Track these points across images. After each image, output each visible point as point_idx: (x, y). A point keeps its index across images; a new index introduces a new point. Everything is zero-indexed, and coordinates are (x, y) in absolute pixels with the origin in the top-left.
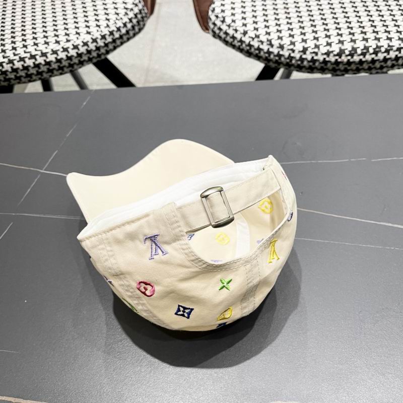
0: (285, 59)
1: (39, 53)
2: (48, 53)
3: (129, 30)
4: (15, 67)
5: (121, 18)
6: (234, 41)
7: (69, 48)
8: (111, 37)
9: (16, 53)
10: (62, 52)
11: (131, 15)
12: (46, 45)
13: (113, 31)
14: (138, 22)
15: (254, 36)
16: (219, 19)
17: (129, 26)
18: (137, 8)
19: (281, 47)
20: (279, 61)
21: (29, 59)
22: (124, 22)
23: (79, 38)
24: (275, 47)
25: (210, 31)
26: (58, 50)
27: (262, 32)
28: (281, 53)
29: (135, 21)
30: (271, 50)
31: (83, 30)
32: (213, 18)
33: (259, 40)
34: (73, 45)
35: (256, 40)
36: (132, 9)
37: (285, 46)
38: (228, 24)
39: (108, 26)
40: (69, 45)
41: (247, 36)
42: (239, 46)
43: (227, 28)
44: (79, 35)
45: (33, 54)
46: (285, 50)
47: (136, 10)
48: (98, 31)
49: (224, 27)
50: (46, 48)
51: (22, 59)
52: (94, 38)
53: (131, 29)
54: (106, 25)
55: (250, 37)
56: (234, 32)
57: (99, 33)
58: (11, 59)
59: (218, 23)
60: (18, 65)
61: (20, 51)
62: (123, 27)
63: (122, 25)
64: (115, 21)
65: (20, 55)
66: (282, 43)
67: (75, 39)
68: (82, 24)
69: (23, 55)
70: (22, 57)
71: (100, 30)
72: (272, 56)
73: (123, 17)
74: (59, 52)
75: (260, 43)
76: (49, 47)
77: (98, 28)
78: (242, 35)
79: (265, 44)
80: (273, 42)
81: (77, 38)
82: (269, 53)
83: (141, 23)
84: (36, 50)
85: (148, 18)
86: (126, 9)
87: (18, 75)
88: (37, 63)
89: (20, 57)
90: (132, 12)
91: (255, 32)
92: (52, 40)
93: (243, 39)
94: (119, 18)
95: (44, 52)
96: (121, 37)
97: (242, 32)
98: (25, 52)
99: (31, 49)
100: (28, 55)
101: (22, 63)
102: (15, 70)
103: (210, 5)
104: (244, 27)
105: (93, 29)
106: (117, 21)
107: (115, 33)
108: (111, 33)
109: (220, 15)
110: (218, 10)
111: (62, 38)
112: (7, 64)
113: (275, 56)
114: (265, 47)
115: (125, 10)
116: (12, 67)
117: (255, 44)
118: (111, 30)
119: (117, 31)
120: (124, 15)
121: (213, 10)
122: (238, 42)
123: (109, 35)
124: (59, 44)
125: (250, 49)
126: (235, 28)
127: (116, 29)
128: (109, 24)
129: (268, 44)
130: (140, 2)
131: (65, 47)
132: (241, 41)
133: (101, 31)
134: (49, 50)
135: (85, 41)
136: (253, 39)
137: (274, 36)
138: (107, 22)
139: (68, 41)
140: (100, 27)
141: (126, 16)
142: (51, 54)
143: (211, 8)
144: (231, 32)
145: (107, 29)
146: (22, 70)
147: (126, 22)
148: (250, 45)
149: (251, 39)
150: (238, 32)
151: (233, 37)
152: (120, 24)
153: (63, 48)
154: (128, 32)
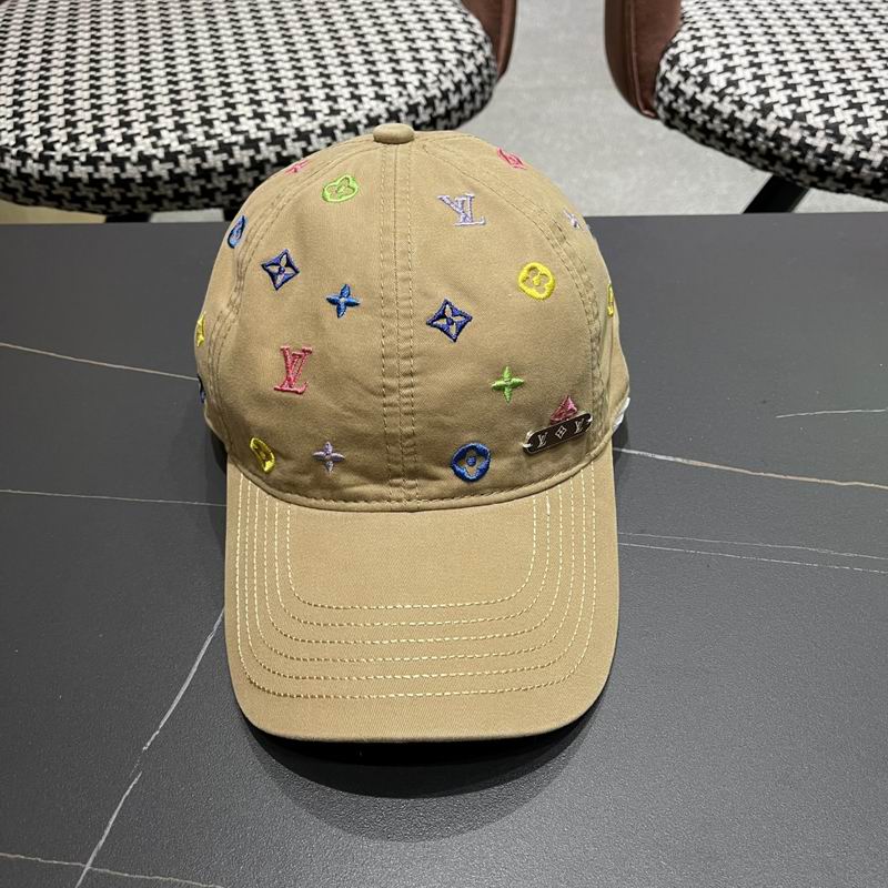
0: (873, 169)
1: (266, 135)
2: (287, 136)
3: (465, 100)
4: (205, 166)
5: (451, 72)
6: (732, 129)
7: (336, 127)
8: (429, 111)
9: (212, 132)
10: (319, 136)
11: (470, 67)
12: (284, 120)
13: (435, 97)
14: (482, 85)
15: (790, 117)
16: (692, 80)
17: (466, 90)
18: (481, 53)
19: (865, 141)
20: (854, 175)
21: (242, 148)
22: (456, 79)
23: (360, 106)
24: (848, 141)
25: (661, 111)
26: (312, 132)
27: (811, 106)
28: (863, 155)
29: (476, 81)
30: (836, 148)
31: (367, 91)
32: (674, 78)
33: (805, 125)
34: (345, 122)
35: (796, 124)
36: (471, 55)
37: (875, 139)
38: (717, 89)
39: (422, 85)
40: (337, 121)
41: (772, 115)
42: (746, 141)
43: (716, 99)
44: (360, 101)
45: (253, 136)
46: (875, 148)
47: (480, 58)
48: (401, 95)
49: (706, 98)
50: (284, 125)
51: (225, 148)
52: (393, 108)
53: (469, 98)
54: (417, 84)
55: (778, 118)
56: (735, 107)
57: (404, 99)
58: (200, 145)
59: (689, 88)
60: (215, 160)
61: (221, 128)
62: (454, 93)
63: (452, 88)
64: (437, 76)
65: (220, 138)
66: (867, 132)
67: (351, 110)
68: (363, 78)
69: (229, 138)
70: (226, 141)
71: (405, 93)
72: (836, 164)
73: (454, 69)
74: (313, 137)
75: (806, 133)
76: (289, 124)
77: (400, 89)
78: (759, 115)
79: (820, 134)
80: (843, 130)
81: (356, 108)
82: (829, 155)
83: (487, 88)
84: (259, 128)
85: (498, 80)
86: (462, 53)
87: (209, 186)
88: (259, 158)
89: (221, 144)
90: (472, 61)
91: (793, 106)
92: (296, 107)
93: (761, 123)
94: (445, 70)
95: (278, 133)
96: (448, 114)
97: (758, 107)
98: (233, 132)
99: (248, 125)
100: (241, 139)
101: (224, 156)
102: (204, 174)
103: (666, 50)
104: (762, 97)
105: (391, 91)
106: (442, 77)
107: (437, 102)
108: (430, 102)
109: (694, 71)
110: (687, 60)
111: (321, 106)
112: (188, 157)
113: (845, 163)
114: (820, 142)
115: (458, 56)
116: (198, 166)
117: (794, 134)
118: (428, 95)
119: (441, 100)
120: (457, 66)
121: (675, 61)
122: (744, 130)
123: (425, 107)
124: (314, 118)
125: (778, 147)
126: (737, 99)
127: (439, 95)
128: (425, 81)
129: (827, 135)
130: (486, 41)
131: (327, 125)
132: (754, 129)
133: (409, 96)
134: (289, 130)
135: (372, 115)
136: (788, 123)
137: (844, 116)
138: (420, 76)
139: (334, 112)
140: (405, 88)
141: (461, 69)
142: (294, 140)
143: (667, 56)
144: (726, 108)
145: (421, 92)
146: (220, 174)
147: (460, 82)
148: (777, 138)
149: (782, 124)
150: (749, 108)
151: (732, 121)
152: (447, 84)
153: (322, 127)
154: (461, 103)
